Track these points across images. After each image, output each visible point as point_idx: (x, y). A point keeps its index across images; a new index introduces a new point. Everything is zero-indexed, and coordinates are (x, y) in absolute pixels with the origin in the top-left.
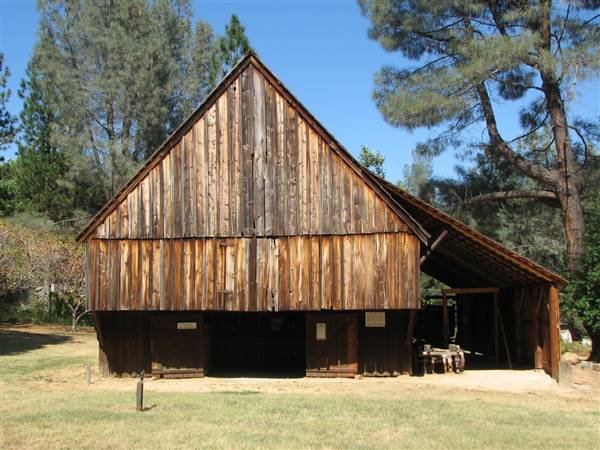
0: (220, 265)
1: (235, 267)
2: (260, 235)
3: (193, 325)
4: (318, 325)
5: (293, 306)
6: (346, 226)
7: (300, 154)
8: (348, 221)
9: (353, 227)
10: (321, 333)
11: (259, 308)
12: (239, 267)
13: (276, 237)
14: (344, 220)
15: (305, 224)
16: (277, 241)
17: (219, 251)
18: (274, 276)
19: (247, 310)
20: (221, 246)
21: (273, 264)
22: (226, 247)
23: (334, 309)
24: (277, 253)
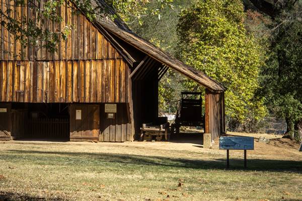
0: (16, 76)
1: (25, 78)
2: (39, 59)
3: (5, 110)
4: (77, 111)
5: (57, 101)
6: (87, 55)
7: (62, 13)
8: (88, 52)
9: (91, 55)
10: (79, 116)
11: (38, 101)
12: (27, 77)
13: (48, 61)
14: (86, 51)
15: (64, 53)
16: (48, 63)
17: (16, 68)
18: (47, 83)
19: (31, 102)
20: (17, 66)
21: (46, 76)
22: (20, 66)
23: (80, 102)
24: (48, 69)
